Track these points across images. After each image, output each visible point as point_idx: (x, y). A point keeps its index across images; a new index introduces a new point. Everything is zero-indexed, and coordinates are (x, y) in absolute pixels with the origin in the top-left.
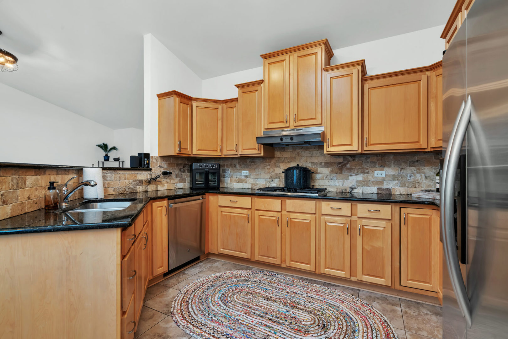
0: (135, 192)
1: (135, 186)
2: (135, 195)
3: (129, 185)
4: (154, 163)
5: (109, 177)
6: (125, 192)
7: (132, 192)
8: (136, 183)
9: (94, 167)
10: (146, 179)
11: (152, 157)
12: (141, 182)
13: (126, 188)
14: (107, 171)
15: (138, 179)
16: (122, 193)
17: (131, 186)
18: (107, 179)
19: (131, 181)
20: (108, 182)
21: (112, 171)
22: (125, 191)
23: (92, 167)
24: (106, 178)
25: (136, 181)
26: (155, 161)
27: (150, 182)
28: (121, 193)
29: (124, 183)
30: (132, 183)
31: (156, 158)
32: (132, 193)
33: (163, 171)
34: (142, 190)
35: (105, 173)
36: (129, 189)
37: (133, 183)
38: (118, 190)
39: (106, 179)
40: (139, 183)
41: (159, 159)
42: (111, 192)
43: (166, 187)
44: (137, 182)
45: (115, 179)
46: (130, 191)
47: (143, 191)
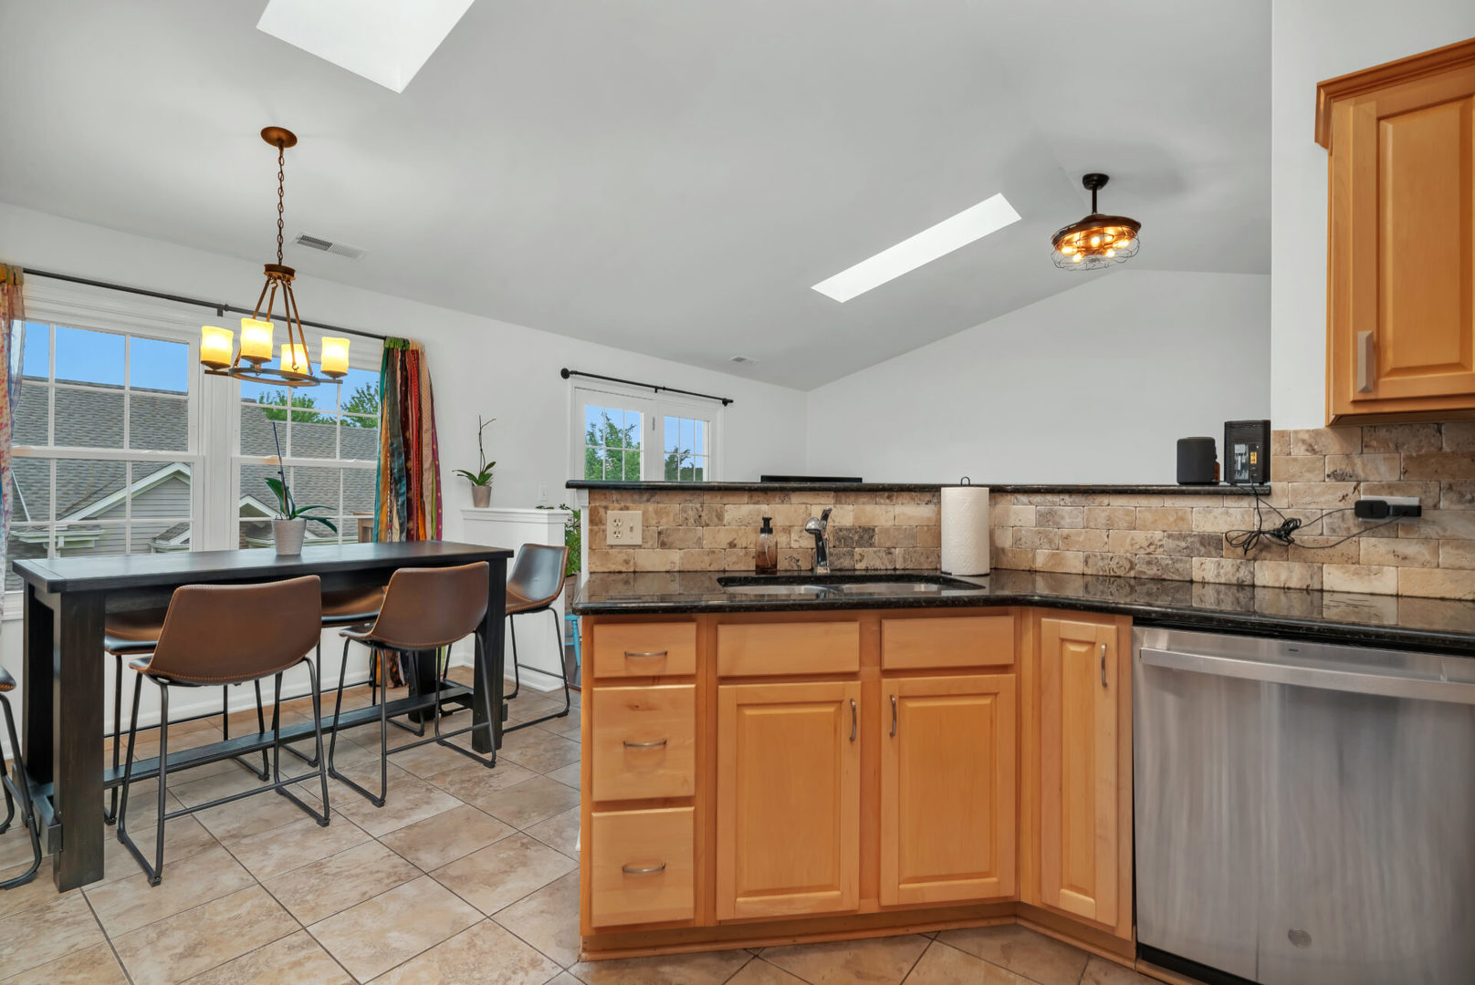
0: (1177, 578)
1: (1176, 556)
2: (1177, 590)
3: (1148, 551)
4: (1295, 460)
5: (1067, 517)
6: (1132, 574)
7: (1165, 576)
8: (1183, 544)
9: (969, 485)
10: (1235, 534)
11: (1283, 434)
12: (1213, 544)
13: (1135, 560)
14: (1062, 497)
15: (1196, 531)
16: (1120, 577)
17: (1159, 554)
18: (1063, 522)
19: (1158, 535)
20: (1066, 531)
21: (1077, 499)
22: (1132, 568)
23: (962, 485)
24: (1057, 519)
25: (1182, 537)
26: (1299, 451)
27: (1253, 545)
28: (1112, 574)
29: (1128, 541)
30: (1163, 542)
31: (1306, 437)
32: (1164, 580)
33: (1363, 498)
34: (1218, 575)
35: (1054, 504)
36: (1149, 563)
37: (1171, 544)
38: (1101, 563)
39: (1058, 523)
40: (1198, 545)
41: (1333, 445)
42: (1075, 567)
43: (1388, 581)
44: (1189, 540)
45: (1092, 525)
46: (1152, 571)
47: (1223, 581)
